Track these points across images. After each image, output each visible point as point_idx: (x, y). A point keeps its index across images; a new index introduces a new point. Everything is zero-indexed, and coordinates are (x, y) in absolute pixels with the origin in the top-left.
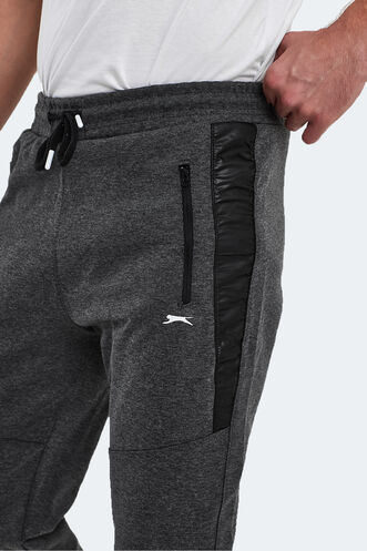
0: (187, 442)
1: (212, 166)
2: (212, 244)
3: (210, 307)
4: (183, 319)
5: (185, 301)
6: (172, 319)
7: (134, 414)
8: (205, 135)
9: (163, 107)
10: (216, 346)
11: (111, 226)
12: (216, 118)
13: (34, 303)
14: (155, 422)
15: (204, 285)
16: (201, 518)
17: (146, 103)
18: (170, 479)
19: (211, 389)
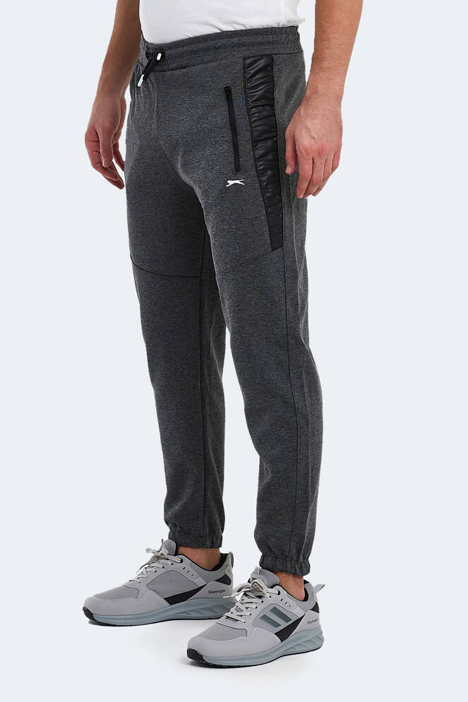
0: (256, 259)
1: (245, 86)
2: (249, 134)
3: (253, 172)
4: (238, 182)
5: (237, 170)
6: (231, 182)
7: (221, 247)
8: (239, 67)
9: (214, 47)
10: (263, 196)
11: (189, 128)
12: (247, 53)
13: (160, 178)
14: (235, 248)
15: (247, 159)
16: (274, 307)
17: (204, 45)
18: (250, 283)
19: (265, 223)
